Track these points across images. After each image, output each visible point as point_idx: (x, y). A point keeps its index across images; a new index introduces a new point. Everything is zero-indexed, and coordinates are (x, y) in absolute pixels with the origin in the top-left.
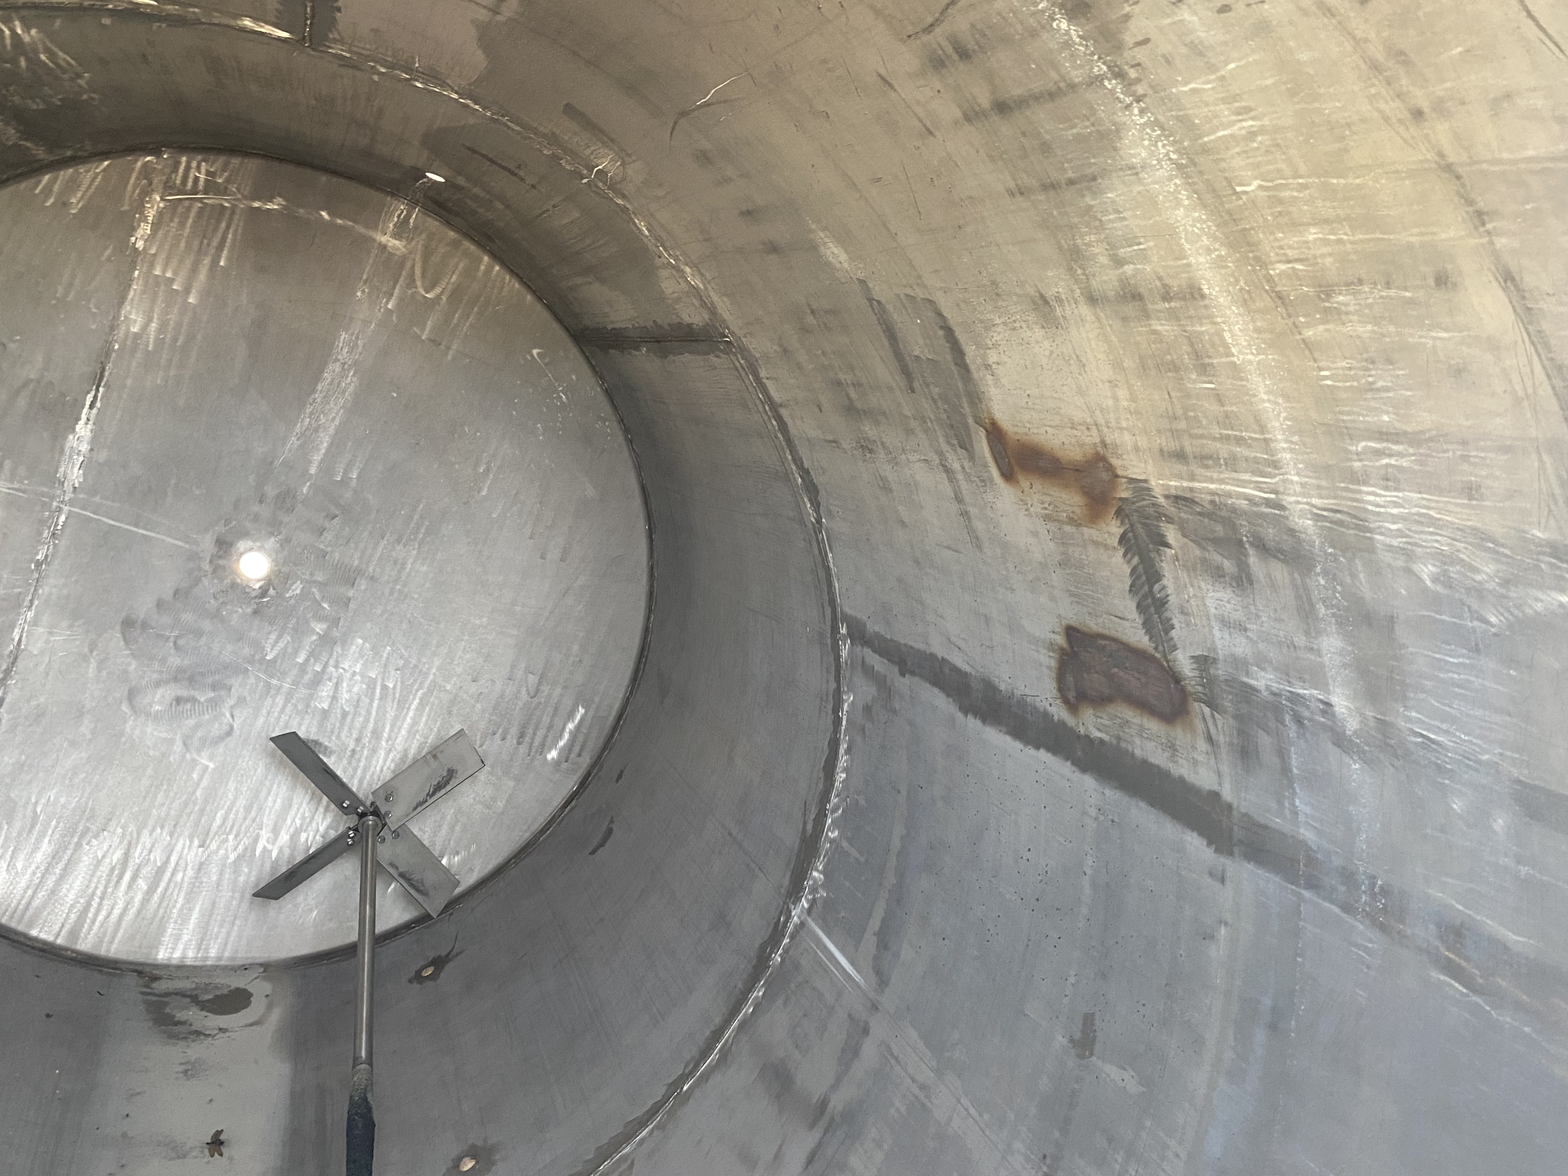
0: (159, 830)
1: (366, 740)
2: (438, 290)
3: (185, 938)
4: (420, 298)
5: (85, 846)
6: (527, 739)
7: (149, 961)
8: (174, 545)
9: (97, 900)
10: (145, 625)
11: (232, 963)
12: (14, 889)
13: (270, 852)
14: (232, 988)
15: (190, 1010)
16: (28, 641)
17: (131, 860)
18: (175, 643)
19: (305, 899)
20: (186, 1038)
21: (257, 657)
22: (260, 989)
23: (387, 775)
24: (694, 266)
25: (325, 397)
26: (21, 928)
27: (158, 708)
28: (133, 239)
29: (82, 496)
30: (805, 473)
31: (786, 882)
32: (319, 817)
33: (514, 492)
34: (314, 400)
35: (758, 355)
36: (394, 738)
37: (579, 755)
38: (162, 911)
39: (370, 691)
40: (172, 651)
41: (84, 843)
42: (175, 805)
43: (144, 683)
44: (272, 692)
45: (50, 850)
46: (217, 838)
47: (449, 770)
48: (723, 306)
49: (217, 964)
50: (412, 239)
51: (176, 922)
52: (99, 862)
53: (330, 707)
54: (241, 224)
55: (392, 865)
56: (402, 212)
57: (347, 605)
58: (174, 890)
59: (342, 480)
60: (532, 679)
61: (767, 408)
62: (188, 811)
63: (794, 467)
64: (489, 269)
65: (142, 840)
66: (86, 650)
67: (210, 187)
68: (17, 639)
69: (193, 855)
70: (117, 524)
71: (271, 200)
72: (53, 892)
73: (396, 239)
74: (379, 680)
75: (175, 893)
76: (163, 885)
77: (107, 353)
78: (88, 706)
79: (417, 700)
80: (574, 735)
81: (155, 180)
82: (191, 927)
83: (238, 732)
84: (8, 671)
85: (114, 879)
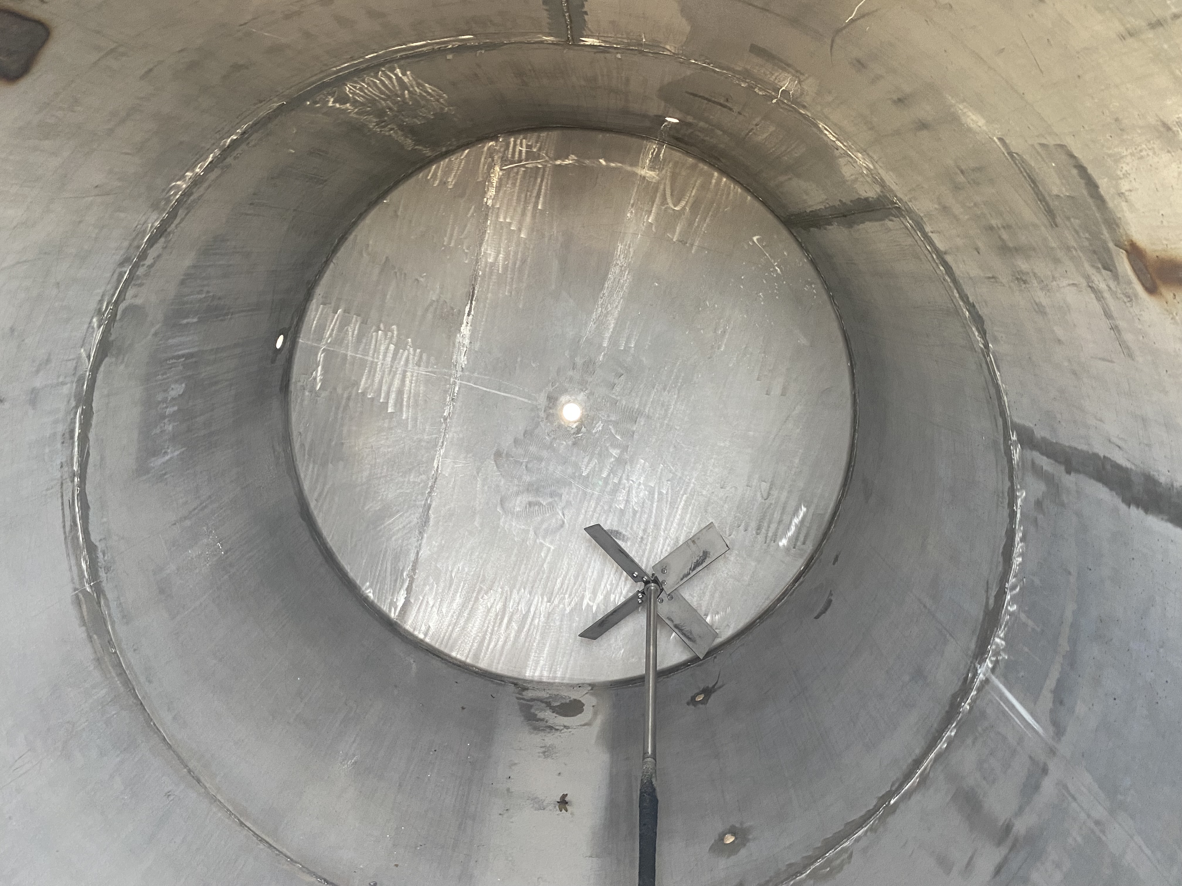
0: (523, 590)
1: (650, 531)
2: (683, 203)
3: (542, 662)
4: (671, 212)
6: (763, 531)
7: (520, 677)
8: (522, 401)
9: (489, 634)
10: (508, 455)
11: (571, 682)
12: (442, 625)
13: (592, 606)
14: (572, 699)
15: (545, 711)
16: (442, 468)
17: (507, 610)
18: (526, 467)
19: (616, 641)
20: (544, 730)
21: (577, 474)
22: (589, 701)
23: (666, 554)
24: (863, 151)
25: (610, 292)
26: (446, 651)
27: (518, 509)
28: (485, 199)
29: (467, 373)
30: (971, 307)
31: (973, 646)
32: (623, 584)
33: (744, 346)
34: (604, 294)
35: (922, 215)
36: (668, 529)
37: (804, 543)
38: (527, 644)
39: (651, 496)
40: (525, 472)
41: (480, 598)
42: (532, 574)
43: (509, 493)
44: (588, 497)
45: (460, 602)
46: (558, 596)
47: (704, 552)
48: (890, 179)
49: (562, 682)
50: (663, 168)
51: (535, 652)
52: (489, 610)
53: (625, 507)
54: (550, 177)
55: (670, 619)
56: (655, 150)
57: (632, 436)
58: (533, 631)
59: (624, 348)
60: (765, 486)
61: (935, 257)
62: (539, 577)
63: (961, 303)
64: (719, 181)
65: (513, 596)
66: (475, 472)
67: (530, 156)
68: (436, 467)
69: (544, 607)
70: (488, 390)
71: (567, 158)
72: (463, 628)
73: (651, 171)
74: (657, 488)
75: (534, 633)
76: (527, 627)
77: (475, 278)
78: (478, 509)
79: (683, 502)
80: (799, 528)
81: (496, 157)
82: (545, 655)
83: (567, 525)
84: (432, 488)
85: (498, 621)
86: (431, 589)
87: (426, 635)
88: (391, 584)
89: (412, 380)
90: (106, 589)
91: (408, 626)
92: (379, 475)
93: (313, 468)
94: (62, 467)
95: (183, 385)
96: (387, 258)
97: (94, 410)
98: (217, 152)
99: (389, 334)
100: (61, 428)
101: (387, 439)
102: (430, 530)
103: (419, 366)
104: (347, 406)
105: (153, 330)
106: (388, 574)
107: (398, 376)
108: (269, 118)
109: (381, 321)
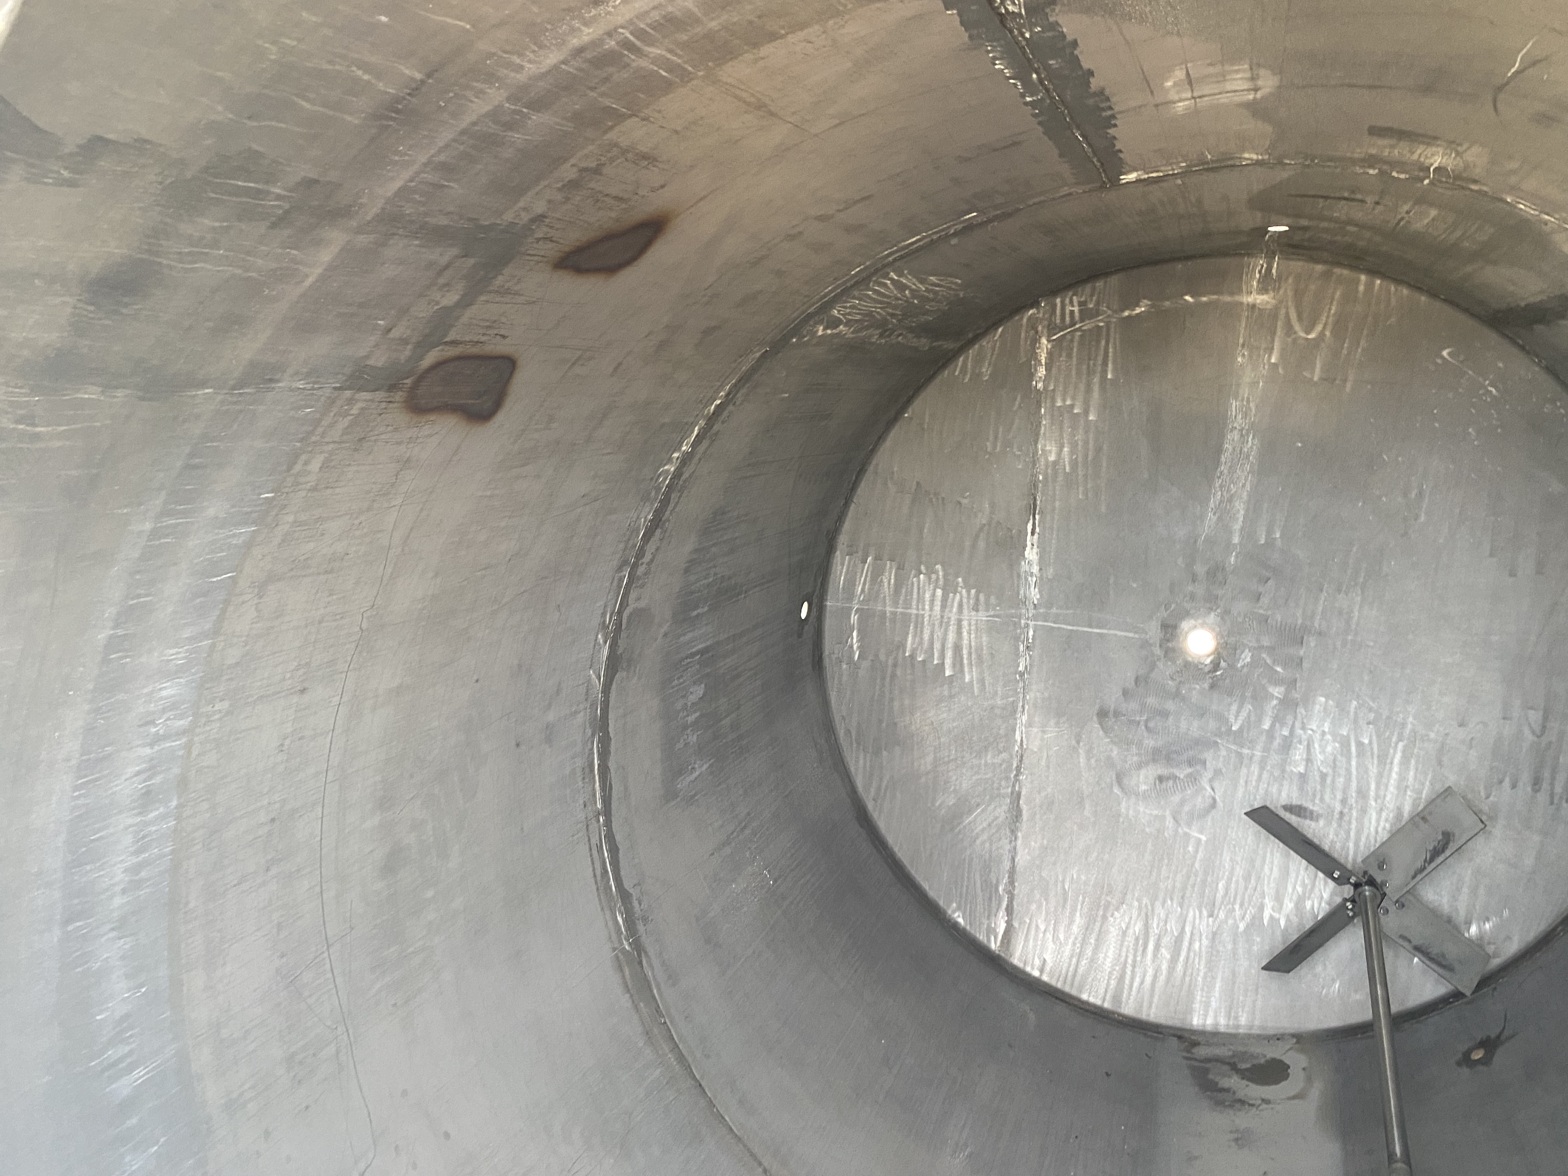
0: (1169, 902)
1: (1352, 801)
2: (1319, 328)
3: (1214, 1004)
4: (1303, 342)
5: (1110, 918)
6: (1545, 786)
7: (1184, 1027)
8: (1126, 637)
9: (1130, 968)
10: (1117, 714)
11: (1264, 1032)
12: (1061, 957)
13: (1278, 920)
14: (1268, 1058)
15: (1230, 1077)
16: (1028, 741)
17: (1151, 931)
18: (1146, 727)
19: (1324, 969)
20: (1231, 1106)
21: (1223, 729)
22: (1297, 1061)
23: (1384, 836)
25: (1230, 467)
26: (1074, 992)
27: (1144, 787)
28: (1034, 383)
29: (1041, 611)
32: (1320, 888)
33: (1458, 510)
34: (1221, 472)
36: (1382, 796)
38: (1187, 979)
39: (1345, 749)
40: (1146, 734)
41: (1109, 916)
42: (1179, 877)
43: (1127, 766)
44: (1246, 761)
45: (1082, 923)
46: (1223, 907)
47: (1443, 833)
49: (1249, 1032)
50: (1279, 288)
51: (1202, 990)
52: (1124, 933)
53: (1306, 770)
54: (1117, 336)
55: (1403, 937)
56: (1262, 266)
57: (1300, 665)
58: (1194, 959)
59: (1266, 542)
62: (1191, 882)
64: (1369, 286)
65: (1157, 912)
66: (1074, 742)
67: (1085, 315)
68: (1019, 740)
69: (1205, 925)
70: (1075, 628)
71: (1138, 305)
72: (1092, 960)
73: (1263, 294)
74: (1352, 737)
75: (1196, 962)
76: (1183, 954)
77: (1034, 485)
78: (1086, 792)
79: (1399, 754)
81: (1040, 328)
82: (1217, 994)
83: (1221, 805)
84: (1018, 768)
85: (1141, 949)
86: (1039, 907)
87: (1042, 971)
88: (984, 904)
89: (970, 630)
90: (646, 945)
91: (1016, 960)
92: (946, 759)
93: (865, 759)
94: (585, 806)
95: (703, 686)
96: (918, 483)
97: (611, 735)
98: (702, 423)
99: (934, 576)
100: (580, 762)
101: (950, 710)
102: (1024, 825)
103: (977, 611)
104: (893, 676)
105: (662, 631)
106: (979, 891)
107: (952, 628)
108: (753, 370)
109: (921, 563)
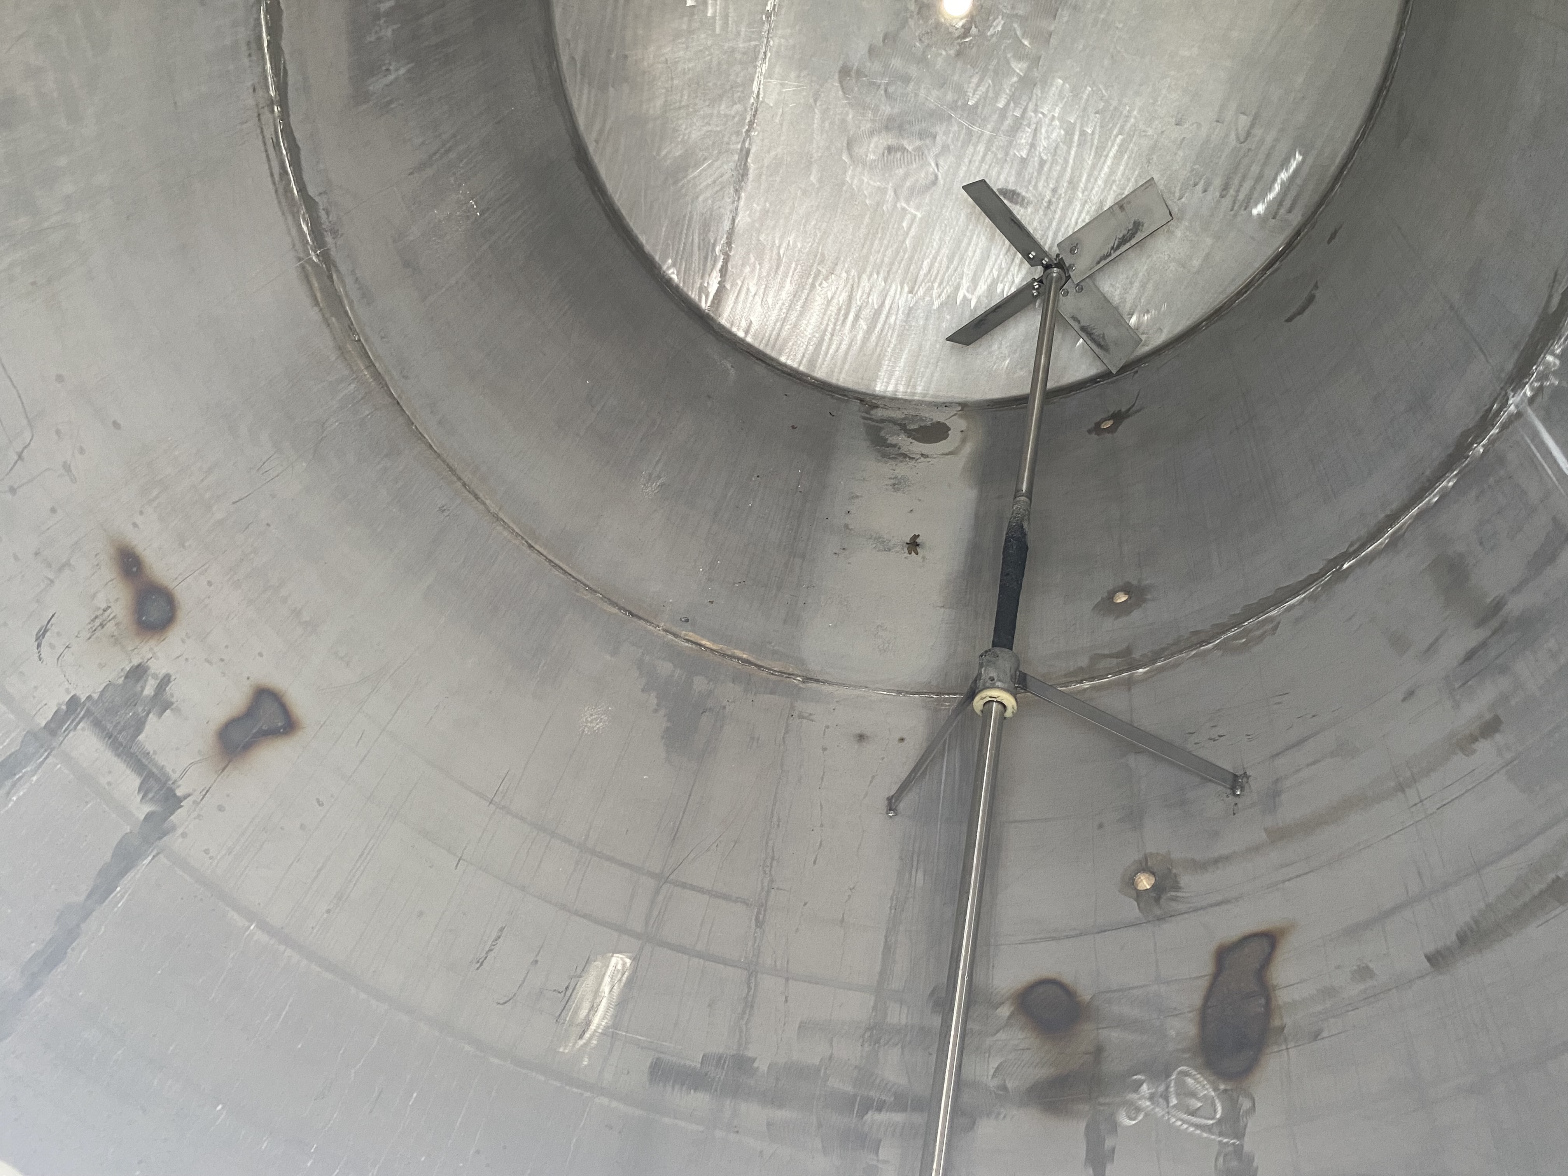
0: (875, 276)
1: (1062, 191)
3: (897, 372)
5: (818, 287)
6: (1232, 192)
7: (868, 391)
9: (828, 335)
10: (859, 73)
11: (936, 400)
12: (767, 321)
13: (970, 301)
14: (934, 421)
15: (898, 435)
16: (764, 94)
17: (854, 302)
18: (886, 91)
19: (999, 348)
20: (895, 458)
21: (960, 103)
22: (957, 425)
23: (1084, 222)
26: (774, 354)
27: (872, 157)
31: (1510, 365)
32: (1014, 269)
36: (1090, 188)
37: (1290, 211)
38: (878, 349)
39: (1068, 137)
40: (884, 99)
41: (817, 284)
42: (889, 253)
43: (860, 132)
44: (974, 139)
45: (792, 289)
46: (923, 284)
47: (1135, 223)
49: (923, 399)
51: (890, 360)
52: (829, 302)
53: (1028, 155)
55: (1074, 318)
57: (1048, 41)
58: (888, 331)
60: (1244, 121)
62: (899, 258)
65: (862, 284)
66: (811, 100)
68: (756, 92)
69: (904, 300)
72: (795, 326)
74: (1078, 125)
75: (889, 334)
76: (879, 326)
78: (815, 156)
79: (1116, 148)
80: (1286, 187)
82: (902, 365)
83: (942, 182)
84: (751, 123)
85: (841, 318)
86: (753, 271)
87: (747, 332)
88: (699, 263)
90: (337, 260)
91: (724, 320)
92: (677, 105)
93: (589, 93)
94: (254, 90)
97: (283, 5)
101: (687, 48)
102: (749, 185)
106: (696, 248)
